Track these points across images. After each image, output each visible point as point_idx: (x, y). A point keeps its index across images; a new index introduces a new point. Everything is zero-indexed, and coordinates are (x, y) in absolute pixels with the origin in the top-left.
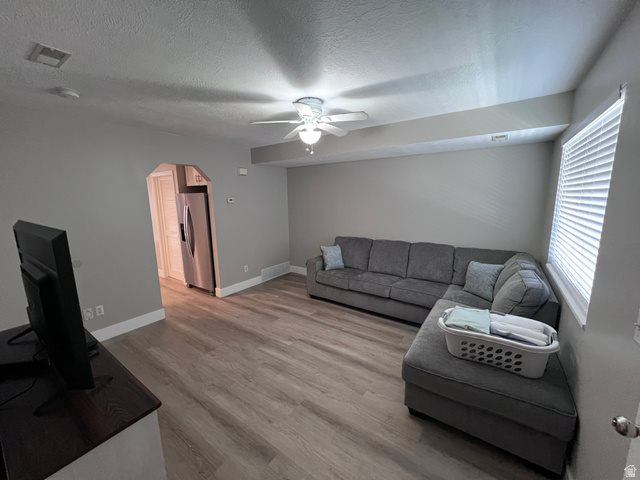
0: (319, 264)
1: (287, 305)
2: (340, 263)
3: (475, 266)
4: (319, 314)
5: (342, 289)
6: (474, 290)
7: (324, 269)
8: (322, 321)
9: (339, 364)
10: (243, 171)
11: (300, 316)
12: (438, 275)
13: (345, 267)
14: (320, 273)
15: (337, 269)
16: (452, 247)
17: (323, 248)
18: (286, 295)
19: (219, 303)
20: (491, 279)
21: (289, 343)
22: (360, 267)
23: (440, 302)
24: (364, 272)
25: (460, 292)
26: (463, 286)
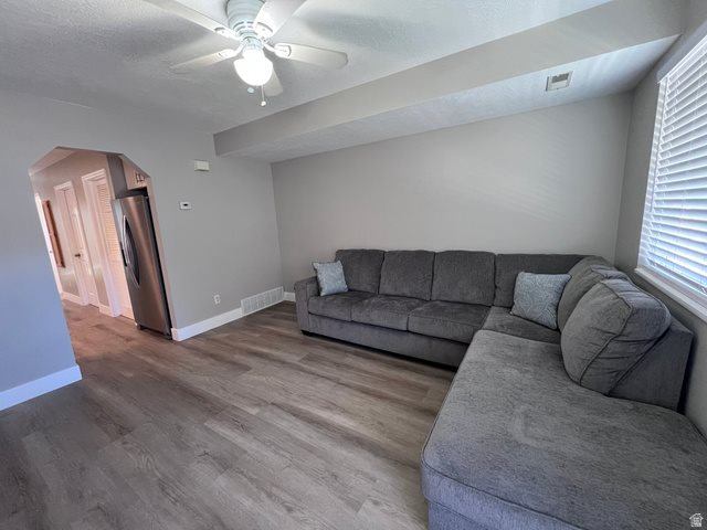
0: (311, 288)
1: (270, 347)
2: (341, 285)
3: (526, 279)
4: (310, 359)
5: (344, 321)
6: (527, 314)
7: (319, 294)
8: (313, 369)
9: (326, 445)
10: (203, 165)
11: (283, 362)
12: (473, 296)
13: (350, 290)
14: (313, 300)
15: (337, 294)
16: (492, 254)
17: (317, 265)
18: (271, 332)
19: (174, 350)
20: (552, 297)
21: (254, 411)
22: (369, 288)
23: (480, 334)
24: (373, 295)
25: (507, 318)
26: (511, 308)
